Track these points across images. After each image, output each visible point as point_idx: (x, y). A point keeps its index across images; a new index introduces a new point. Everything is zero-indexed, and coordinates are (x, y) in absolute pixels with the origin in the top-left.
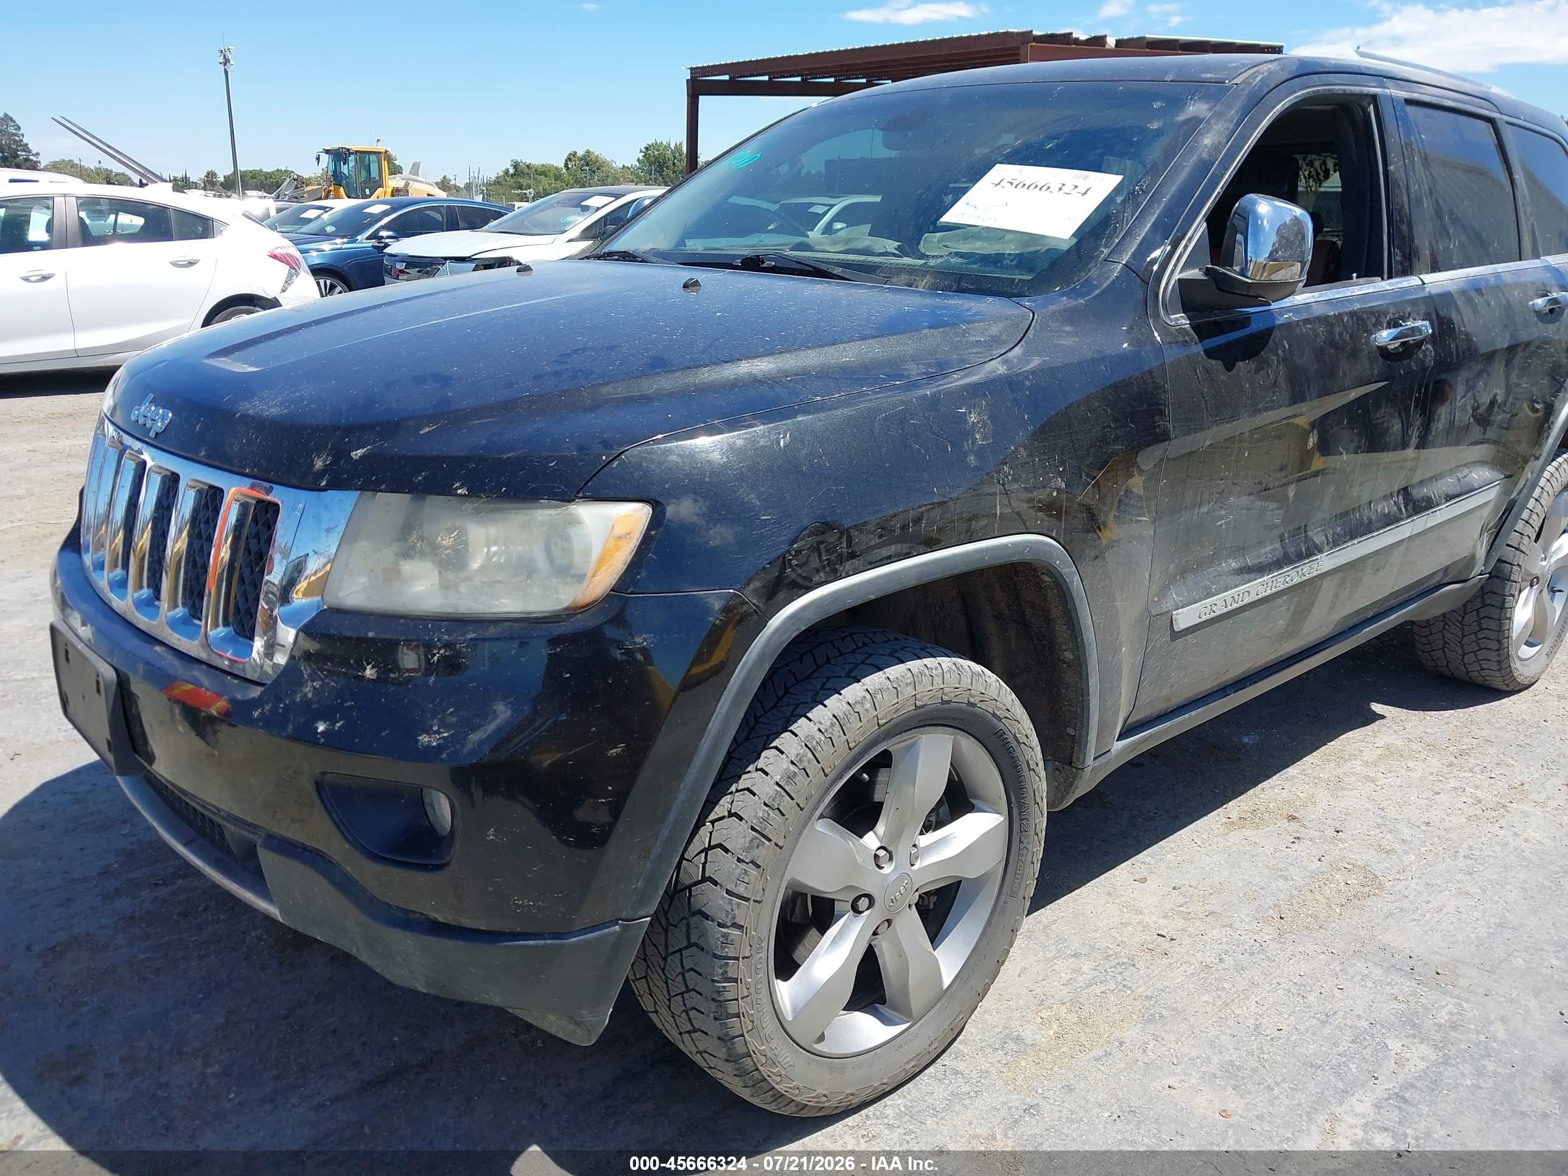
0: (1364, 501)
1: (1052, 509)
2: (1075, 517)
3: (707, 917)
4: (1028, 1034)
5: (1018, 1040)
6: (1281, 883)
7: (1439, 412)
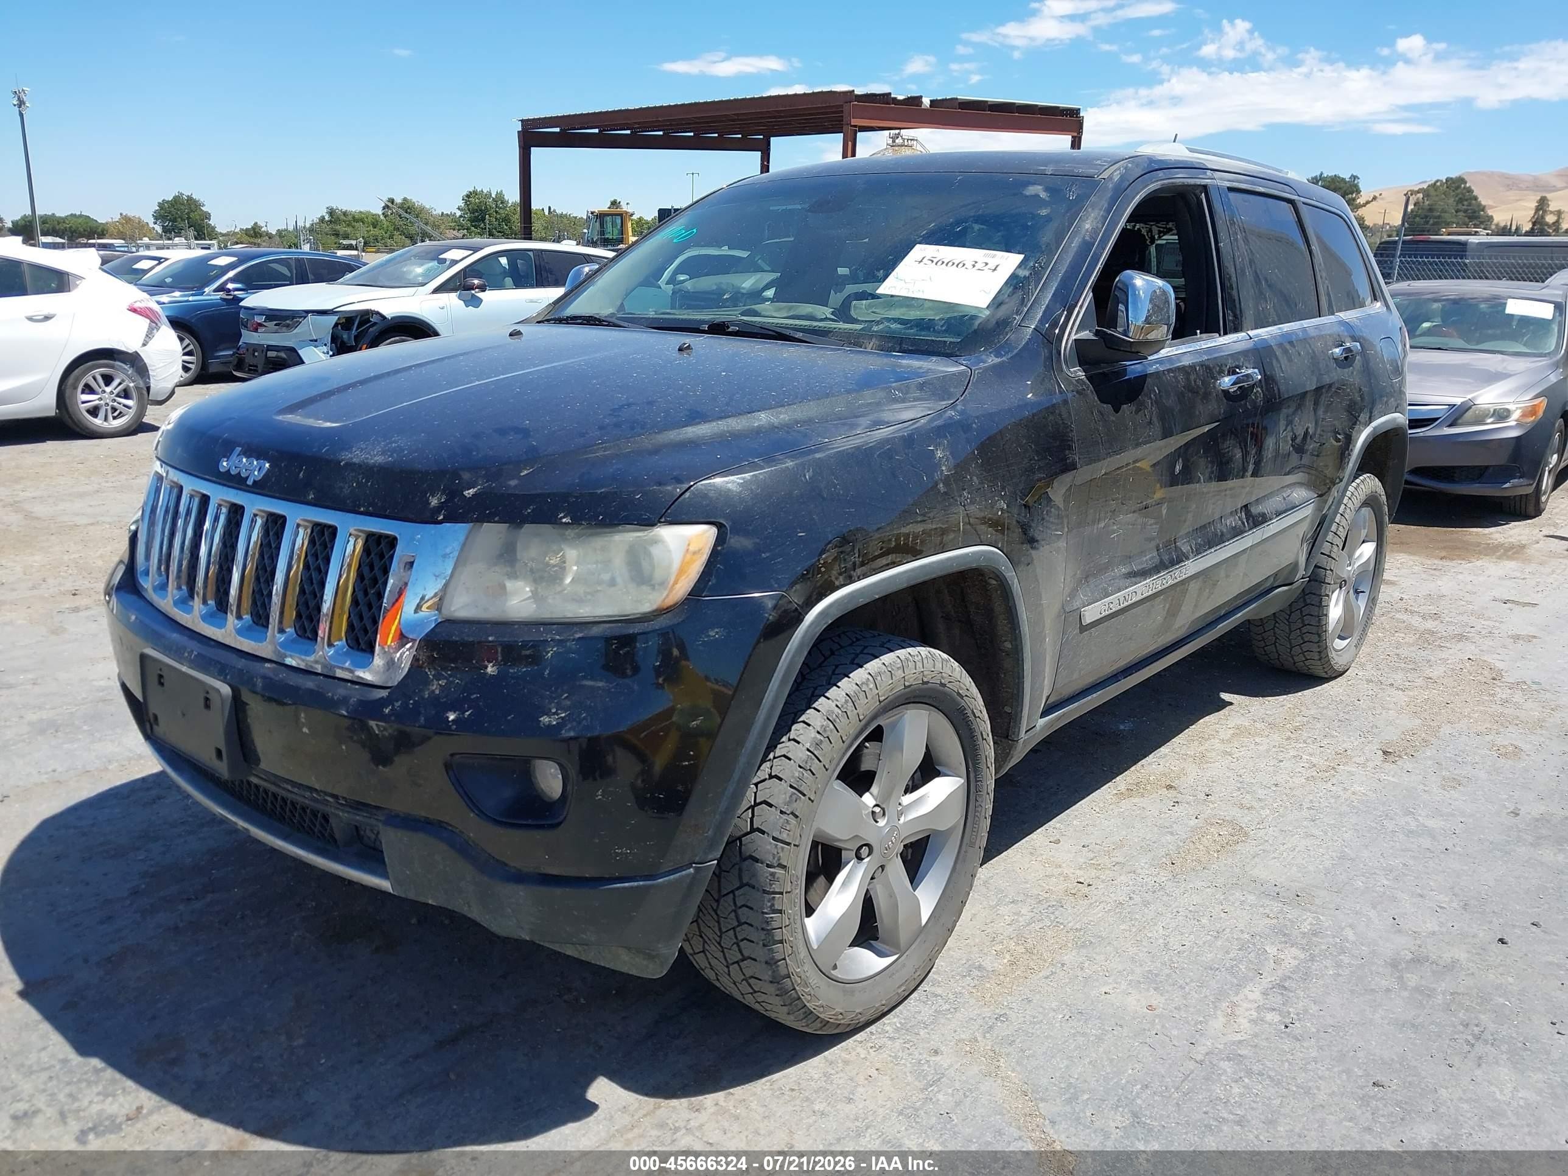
0: (1217, 516)
1: (997, 524)
2: (1013, 532)
3: (757, 860)
4: (988, 963)
5: (980, 968)
6: (1169, 837)
7: (1267, 443)
